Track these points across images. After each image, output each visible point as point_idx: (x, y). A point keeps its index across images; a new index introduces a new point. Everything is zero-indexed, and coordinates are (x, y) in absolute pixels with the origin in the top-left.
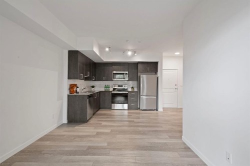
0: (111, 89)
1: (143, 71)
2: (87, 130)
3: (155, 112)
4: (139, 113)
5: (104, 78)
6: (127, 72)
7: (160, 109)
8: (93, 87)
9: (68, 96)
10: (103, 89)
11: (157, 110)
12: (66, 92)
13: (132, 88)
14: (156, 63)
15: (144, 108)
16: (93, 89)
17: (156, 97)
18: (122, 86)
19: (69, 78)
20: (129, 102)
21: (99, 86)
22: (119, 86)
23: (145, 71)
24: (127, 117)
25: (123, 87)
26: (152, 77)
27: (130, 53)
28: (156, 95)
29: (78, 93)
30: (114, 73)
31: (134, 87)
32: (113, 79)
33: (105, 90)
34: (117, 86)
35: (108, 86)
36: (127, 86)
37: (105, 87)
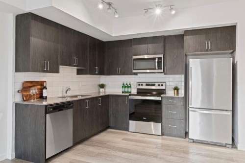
0: (134, 91)
1: (197, 51)
5: (119, 70)
8: (102, 86)
9: (17, 105)
10: (119, 91)
11: (234, 144)
13: (176, 89)
16: (101, 90)
17: (230, 113)
18: (154, 85)
21: (114, 85)
22: (147, 85)
23: (201, 51)
25: (156, 87)
27: (158, 11)
28: (231, 109)
29: (46, 98)
30: (135, 59)
31: (179, 87)
32: (134, 71)
33: (123, 92)
34: (144, 84)
35: (128, 84)
36: (164, 84)
37: (124, 86)
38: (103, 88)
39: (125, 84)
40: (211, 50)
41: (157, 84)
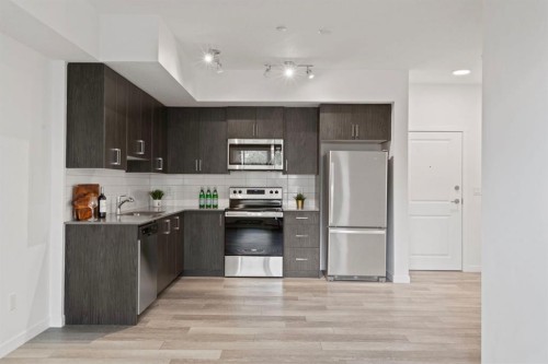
0: (223, 204)
1: (340, 137)
2: (135, 353)
3: (383, 285)
4: (324, 291)
5: (199, 163)
6: (281, 142)
7: (400, 276)
8: (157, 195)
9: (68, 227)
10: (193, 204)
11: (388, 278)
12: (61, 215)
13: (300, 198)
14: (386, 109)
15: (343, 272)
16: (157, 202)
17: (384, 232)
18: (263, 192)
19: (71, 162)
20: (287, 251)
21: (181, 193)
22: (249, 192)
23: (345, 138)
24: (279, 303)
25: (267, 196)
26: (372, 157)
28: (385, 225)
29: (104, 216)
30: (232, 146)
31: (305, 195)
32: (230, 167)
33: (201, 206)
34: (245, 191)
35: (212, 191)
36: (280, 190)
37: (202, 195)
38: (160, 198)
39: (205, 191)
40: (358, 138)
41: (268, 191)
